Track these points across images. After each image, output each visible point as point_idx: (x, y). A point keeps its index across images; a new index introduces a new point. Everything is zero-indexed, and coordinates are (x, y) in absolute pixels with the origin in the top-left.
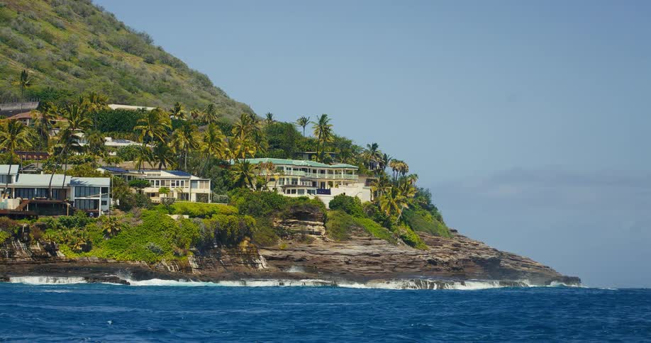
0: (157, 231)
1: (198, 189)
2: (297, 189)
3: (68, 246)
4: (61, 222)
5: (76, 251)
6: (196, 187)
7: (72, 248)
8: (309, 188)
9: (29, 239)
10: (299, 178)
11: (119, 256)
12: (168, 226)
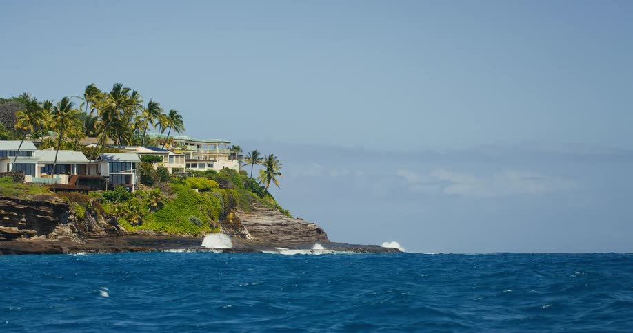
0: (193, 205)
1: (174, 164)
2: (198, 163)
3: (126, 219)
4: (105, 196)
5: (134, 225)
6: (172, 162)
7: (130, 221)
8: (209, 163)
9: (96, 213)
10: (191, 152)
11: (169, 229)
12: (202, 199)
